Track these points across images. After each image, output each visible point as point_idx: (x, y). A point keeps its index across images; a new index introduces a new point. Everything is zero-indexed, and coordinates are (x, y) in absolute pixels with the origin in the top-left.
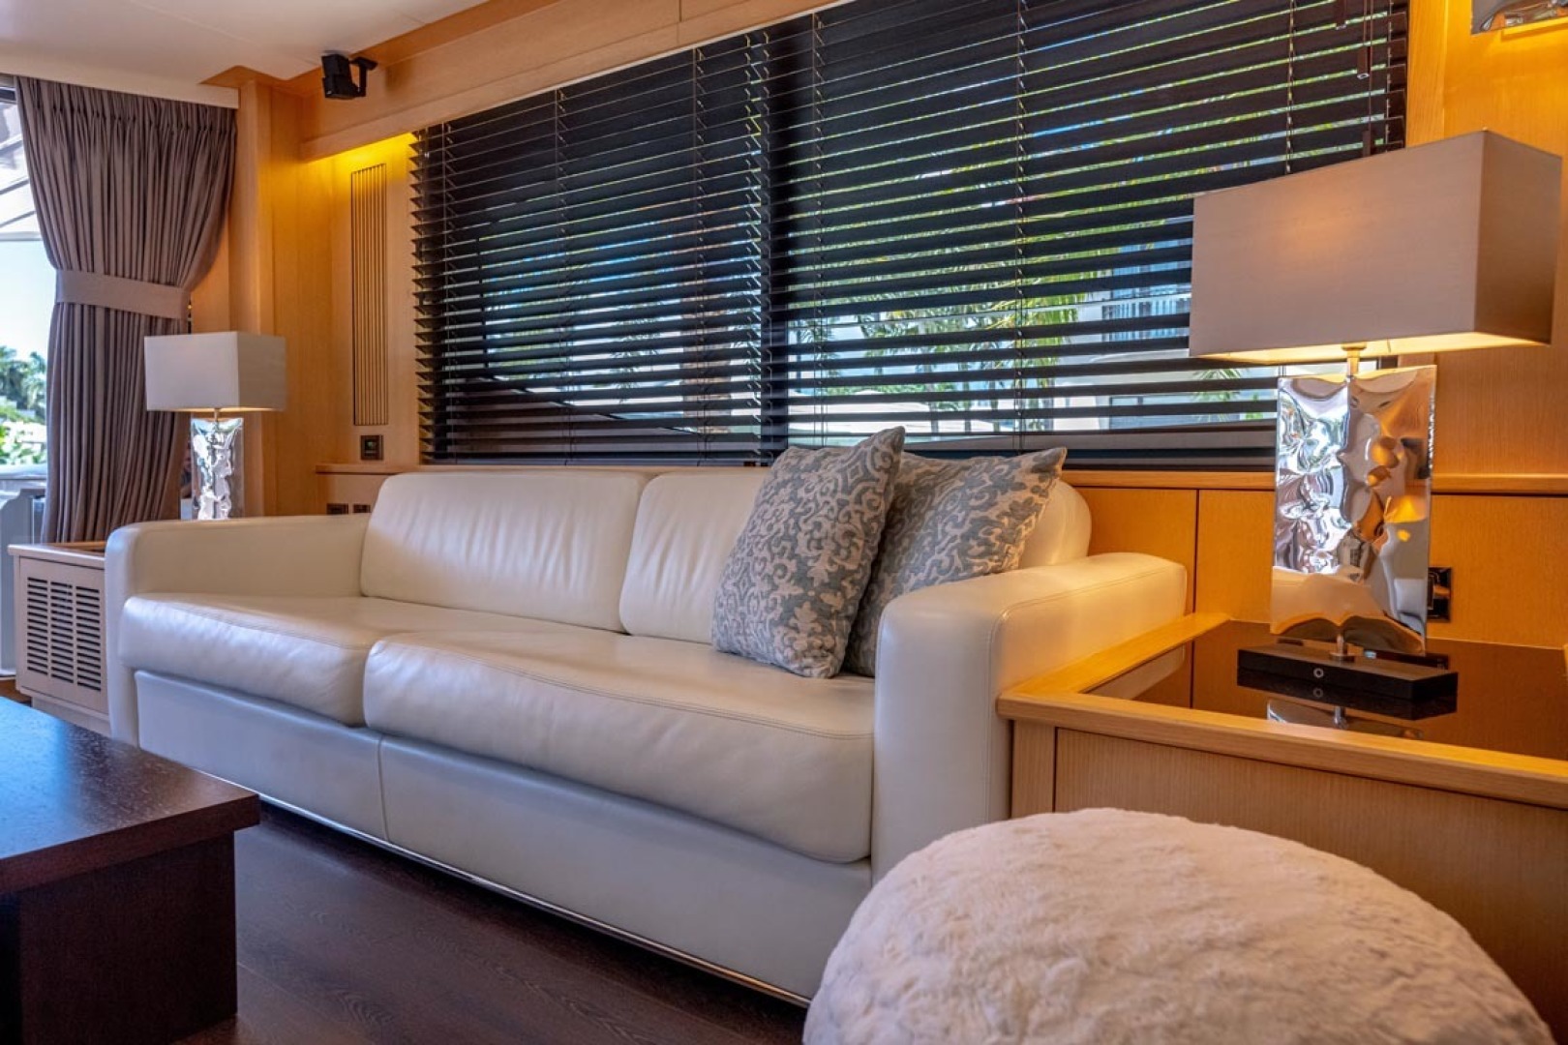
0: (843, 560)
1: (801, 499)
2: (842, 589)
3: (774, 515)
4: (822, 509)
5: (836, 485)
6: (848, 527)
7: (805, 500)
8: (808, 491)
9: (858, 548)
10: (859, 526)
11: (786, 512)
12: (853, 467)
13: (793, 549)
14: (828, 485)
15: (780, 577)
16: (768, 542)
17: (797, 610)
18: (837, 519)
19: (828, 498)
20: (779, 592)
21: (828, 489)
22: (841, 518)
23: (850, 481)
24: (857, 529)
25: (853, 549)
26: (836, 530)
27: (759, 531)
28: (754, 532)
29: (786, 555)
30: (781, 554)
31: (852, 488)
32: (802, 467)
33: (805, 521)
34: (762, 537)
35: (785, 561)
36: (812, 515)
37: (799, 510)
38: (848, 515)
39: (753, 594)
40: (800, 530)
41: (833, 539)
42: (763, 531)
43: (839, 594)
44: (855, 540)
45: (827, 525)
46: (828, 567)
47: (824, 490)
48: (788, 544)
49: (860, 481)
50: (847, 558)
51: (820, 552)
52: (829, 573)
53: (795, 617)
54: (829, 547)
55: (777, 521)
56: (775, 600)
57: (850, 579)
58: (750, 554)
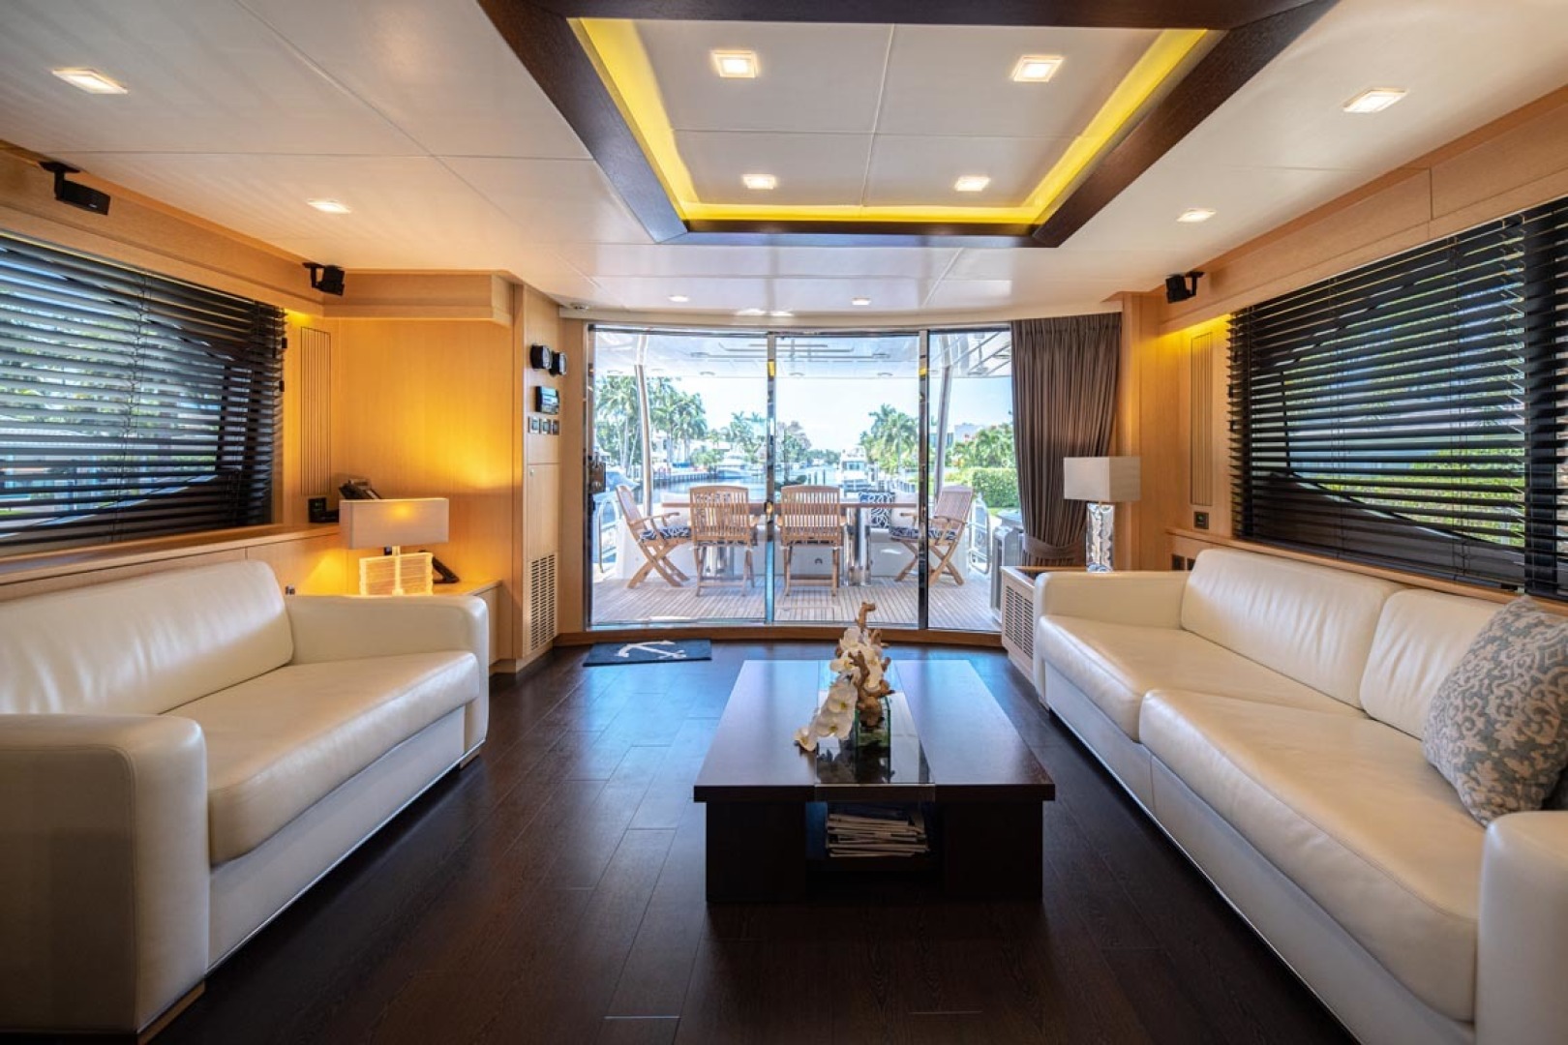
0: (1533, 732)
1: (1501, 662)
2: (1532, 761)
3: (1474, 669)
4: (1516, 679)
5: (1533, 661)
6: (1540, 704)
7: (1503, 665)
8: (1509, 657)
9: (1552, 726)
10: (1554, 706)
11: (1485, 670)
12: (1553, 649)
13: (1484, 708)
14: (1526, 658)
15: (1469, 730)
16: (1464, 692)
17: (1478, 765)
18: (1528, 694)
19: (1522, 671)
20: (1466, 742)
21: (1525, 662)
22: (1533, 693)
23: (1547, 662)
24: (1552, 708)
25: (1546, 726)
26: (1526, 704)
27: (1459, 679)
28: (1454, 679)
29: (1476, 711)
30: (1473, 709)
31: (1549, 669)
32: (1513, 629)
33: (1499, 685)
34: (1460, 686)
35: (1474, 716)
36: (1506, 683)
37: (1496, 673)
38: (1542, 693)
39: (1445, 734)
40: (1492, 692)
41: (1523, 711)
42: (1462, 682)
43: (1526, 763)
44: (1549, 718)
45: (1517, 697)
46: (1515, 735)
47: (1521, 662)
48: (1480, 703)
49: (1557, 664)
50: (1539, 732)
51: (1508, 719)
52: (1516, 742)
53: (1475, 769)
54: (1518, 718)
55: (1475, 676)
56: (1460, 748)
57: (1542, 752)
58: (1448, 697)
